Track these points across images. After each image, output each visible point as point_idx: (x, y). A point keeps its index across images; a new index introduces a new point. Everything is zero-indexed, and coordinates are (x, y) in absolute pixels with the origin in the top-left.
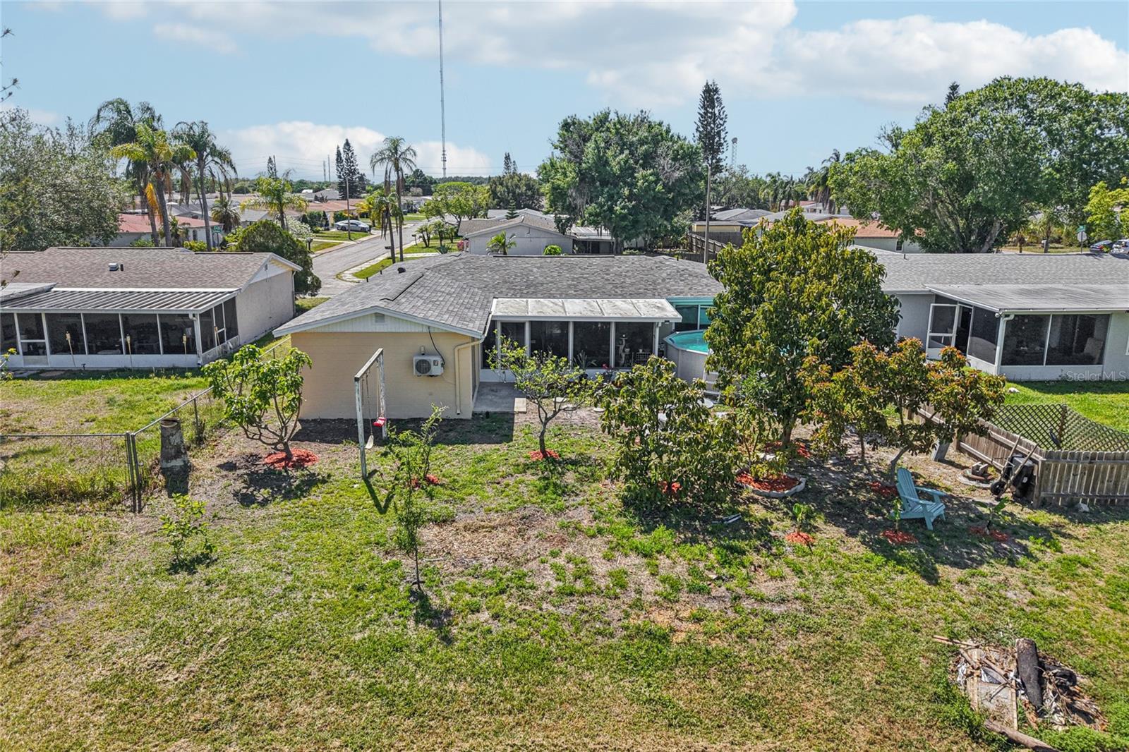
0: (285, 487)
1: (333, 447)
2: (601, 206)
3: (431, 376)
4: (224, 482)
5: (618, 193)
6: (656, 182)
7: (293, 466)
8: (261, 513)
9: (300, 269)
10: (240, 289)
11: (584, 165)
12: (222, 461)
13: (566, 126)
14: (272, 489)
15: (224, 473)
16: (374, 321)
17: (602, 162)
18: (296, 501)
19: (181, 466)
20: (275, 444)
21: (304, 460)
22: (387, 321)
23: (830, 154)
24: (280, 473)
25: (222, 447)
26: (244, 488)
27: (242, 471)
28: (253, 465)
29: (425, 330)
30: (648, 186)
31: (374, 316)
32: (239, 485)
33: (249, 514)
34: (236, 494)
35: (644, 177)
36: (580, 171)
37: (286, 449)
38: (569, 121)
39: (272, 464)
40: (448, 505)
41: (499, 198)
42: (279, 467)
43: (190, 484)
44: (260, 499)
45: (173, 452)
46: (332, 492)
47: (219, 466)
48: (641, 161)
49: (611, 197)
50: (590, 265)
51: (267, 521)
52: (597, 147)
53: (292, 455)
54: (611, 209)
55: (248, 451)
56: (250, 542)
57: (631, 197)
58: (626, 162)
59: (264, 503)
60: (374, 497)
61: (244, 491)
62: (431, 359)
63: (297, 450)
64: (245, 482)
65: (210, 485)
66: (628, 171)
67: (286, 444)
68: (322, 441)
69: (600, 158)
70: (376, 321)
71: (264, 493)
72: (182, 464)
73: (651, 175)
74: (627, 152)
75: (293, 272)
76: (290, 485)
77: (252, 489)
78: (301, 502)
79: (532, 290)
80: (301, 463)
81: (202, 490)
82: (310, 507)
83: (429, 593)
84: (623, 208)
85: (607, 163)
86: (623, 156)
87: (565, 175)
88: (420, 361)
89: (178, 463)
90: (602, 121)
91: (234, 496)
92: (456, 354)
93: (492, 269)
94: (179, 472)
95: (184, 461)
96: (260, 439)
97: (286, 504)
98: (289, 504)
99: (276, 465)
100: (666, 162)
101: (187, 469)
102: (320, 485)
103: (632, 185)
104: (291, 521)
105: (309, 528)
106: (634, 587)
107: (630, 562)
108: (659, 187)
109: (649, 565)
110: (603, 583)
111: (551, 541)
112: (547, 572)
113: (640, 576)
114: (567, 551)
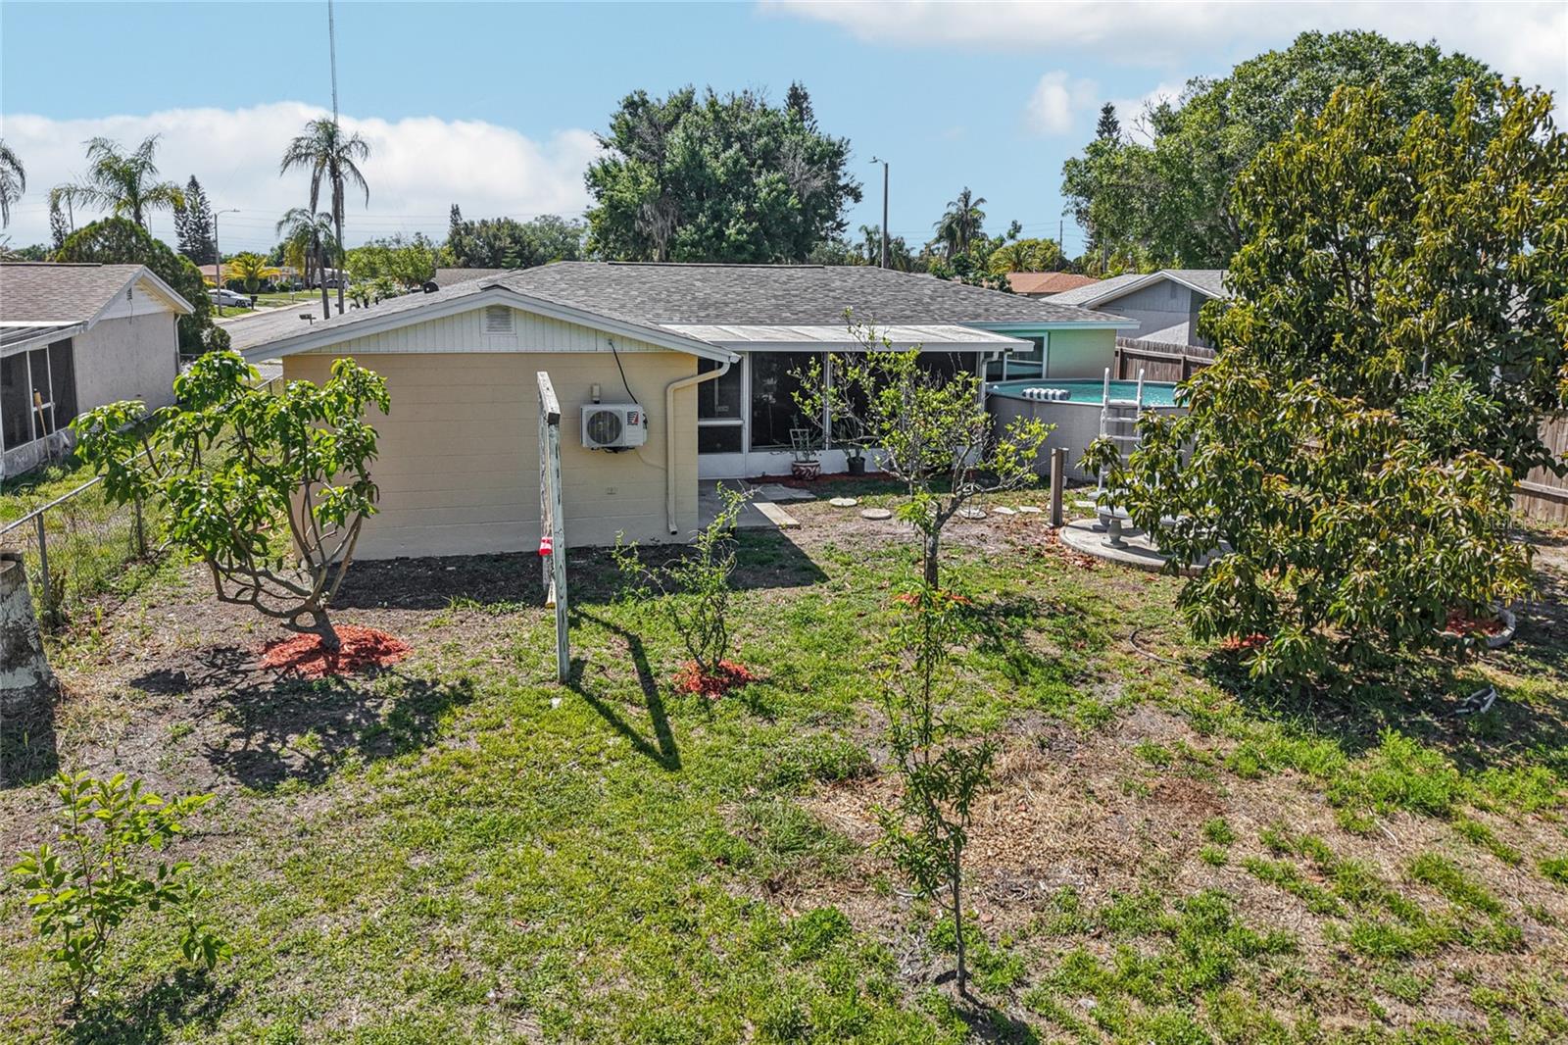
0: (357, 723)
1: (429, 617)
2: (700, 229)
4: (164, 727)
5: (727, 211)
6: (788, 192)
7: (353, 666)
8: (315, 805)
9: (191, 309)
10: (85, 324)
11: (668, 166)
12: (137, 670)
13: (630, 105)
14: (321, 730)
15: (159, 701)
16: (484, 330)
17: (695, 161)
18: (407, 758)
19: (28, 691)
20: (293, 614)
21: (374, 651)
22: (518, 325)
24: (325, 689)
25: (121, 638)
26: (234, 736)
27: (210, 692)
28: (235, 673)
29: (603, 347)
30: (777, 197)
31: (484, 314)
32: (215, 730)
33: (281, 810)
34: (216, 756)
35: (768, 184)
36: (661, 175)
37: (323, 626)
38: (636, 98)
39: (290, 666)
42: (314, 671)
43: (59, 744)
44: (298, 763)
46: (500, 726)
47: (135, 683)
48: (759, 162)
49: (716, 216)
51: (348, 829)
52: (689, 137)
53: (338, 640)
54: (720, 235)
55: (204, 639)
56: (319, 903)
57: (749, 215)
58: (736, 162)
59: (314, 774)
60: (624, 730)
61: (239, 744)
62: (622, 410)
63: (352, 626)
64: (230, 718)
65: (126, 737)
66: (740, 175)
67: (319, 614)
68: (394, 605)
69: (694, 154)
70: (491, 328)
71: (299, 747)
72: (32, 682)
73: (778, 181)
74: (737, 146)
75: (176, 316)
76: (371, 716)
77: (259, 737)
78: (425, 762)
80: (370, 656)
81: (103, 755)
82: (460, 774)
84: (740, 232)
85: (701, 165)
86: (731, 152)
87: (636, 181)
88: (599, 414)
89: (19, 680)
90: (686, 104)
91: (213, 761)
92: (670, 399)
93: (618, 282)
94: (20, 711)
95: (38, 675)
96: (253, 602)
97: (382, 772)
98: (392, 771)
99: (303, 669)
100: (797, 166)
101: (48, 696)
102: (457, 710)
103: (749, 198)
104: (420, 819)
105: (490, 838)
106: (1515, 906)
107: (1416, 835)
108: (793, 201)
109: (1477, 837)
110: (1433, 904)
111: (1173, 800)
112: (1260, 891)
113: (1484, 869)
114: (1239, 823)
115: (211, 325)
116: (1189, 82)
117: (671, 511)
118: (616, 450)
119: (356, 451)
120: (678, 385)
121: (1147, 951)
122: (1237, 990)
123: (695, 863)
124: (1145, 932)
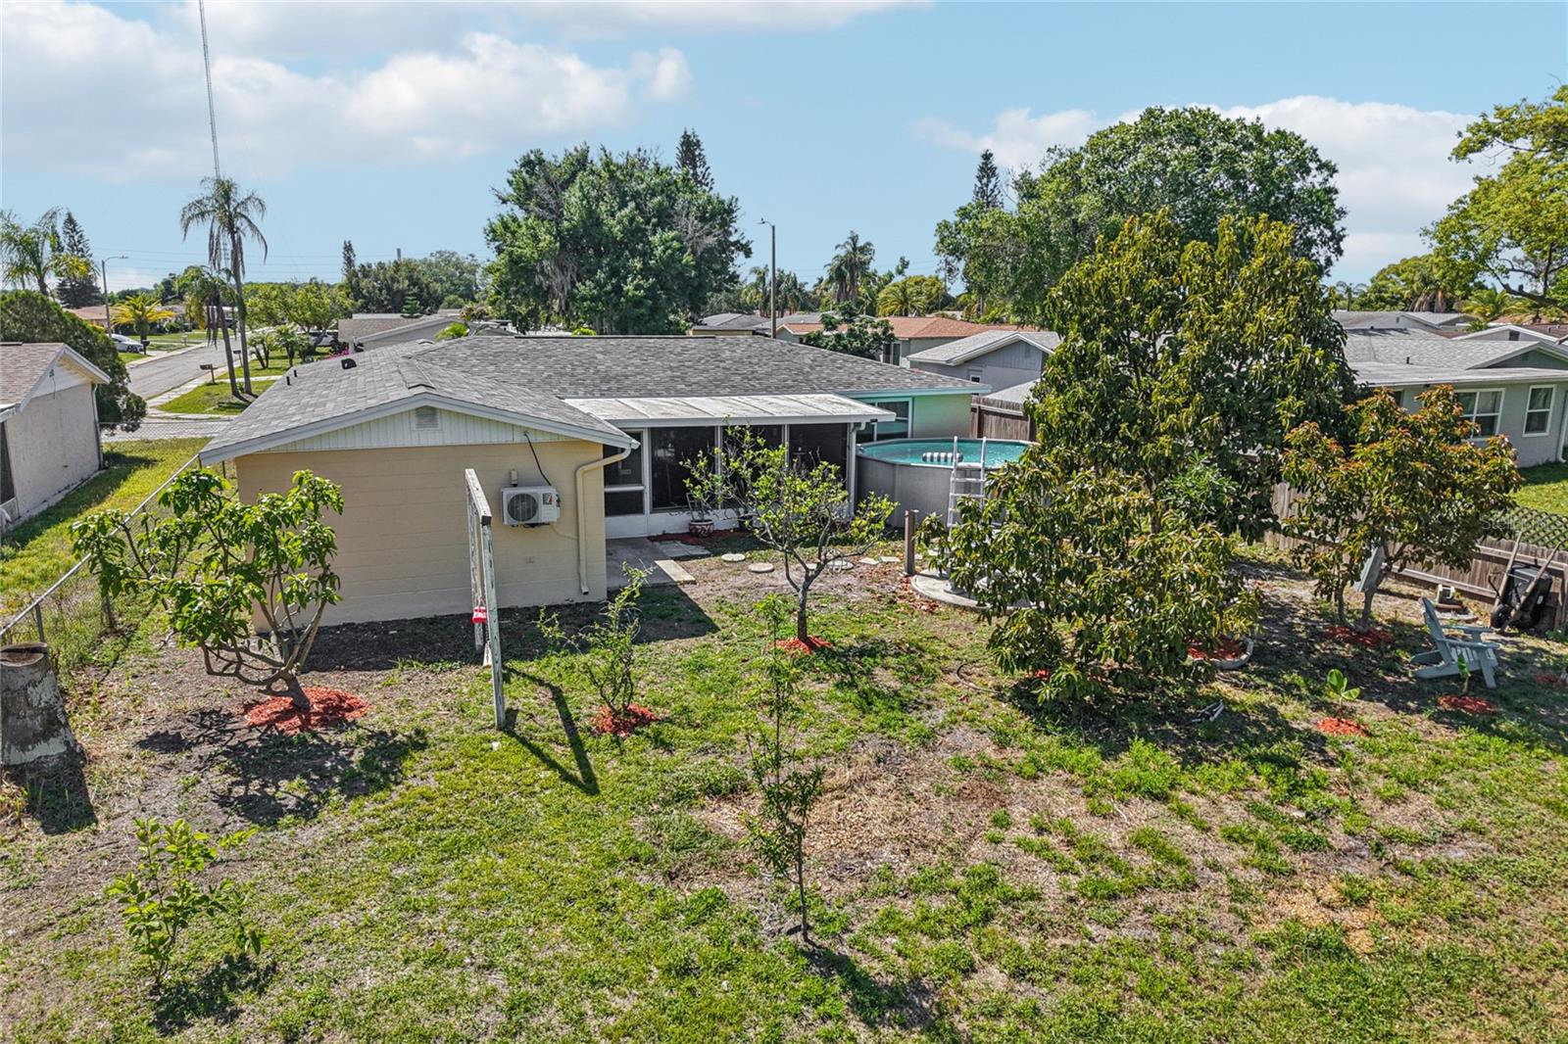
0: (334, 768)
1: (380, 677)
2: (599, 285)
3: (538, 525)
4: (173, 780)
5: (624, 267)
6: (682, 250)
7: (324, 722)
8: (311, 835)
9: (107, 380)
10: (17, 406)
11: (566, 224)
12: (141, 733)
13: (528, 164)
14: (306, 776)
15: (165, 758)
16: (414, 425)
17: (592, 220)
18: (381, 795)
19: (60, 756)
20: (268, 682)
21: (339, 708)
22: (443, 422)
23: (844, 238)
24: (303, 742)
25: (116, 706)
26: (234, 784)
27: (206, 749)
28: (224, 732)
29: (519, 438)
30: (672, 255)
31: (413, 415)
32: (217, 780)
33: (285, 839)
34: (224, 801)
35: (663, 242)
36: (559, 232)
37: (295, 690)
38: (532, 157)
39: (270, 724)
40: (711, 757)
41: (364, 297)
42: (291, 727)
43: (92, 797)
44: (291, 803)
45: (37, 724)
46: (452, 766)
47: (142, 744)
48: (654, 220)
49: (614, 272)
50: (685, 349)
51: (340, 851)
52: (585, 197)
53: (308, 701)
54: (618, 290)
55: (190, 704)
56: (328, 906)
57: (646, 272)
58: (632, 220)
59: (306, 811)
60: (552, 765)
61: (240, 790)
62: (538, 492)
63: (319, 687)
64: (227, 770)
65: (145, 789)
66: (635, 233)
67: (291, 681)
68: (350, 668)
69: (591, 213)
70: (419, 425)
71: (290, 790)
72: (62, 749)
73: (673, 239)
74: (632, 205)
75: (93, 385)
76: (345, 762)
77: (255, 784)
78: (396, 797)
79: (614, 384)
80: (336, 713)
81: (130, 805)
82: (424, 805)
83: (845, 950)
84: (638, 287)
85: (599, 223)
86: (626, 211)
87: (536, 238)
88: (517, 496)
89: (53, 748)
90: (581, 162)
91: (222, 805)
92: (579, 479)
93: (525, 356)
94: (56, 773)
95: (67, 743)
96: (237, 674)
97: (361, 807)
98: (369, 805)
99: (282, 726)
100: (690, 224)
101: (76, 759)
102: (416, 755)
103: (646, 255)
104: (396, 841)
105: (454, 851)
106: (1198, 860)
107: (1141, 814)
108: (687, 258)
109: (1182, 813)
110: (1142, 863)
111: (971, 797)
112: (1024, 859)
113: (1184, 836)
114: (1017, 812)
115: (126, 392)
116: (1049, 150)
117: (583, 575)
118: (533, 525)
119: (318, 549)
120: (586, 468)
121: (937, 904)
122: (996, 926)
123: (612, 862)
124: (938, 891)
